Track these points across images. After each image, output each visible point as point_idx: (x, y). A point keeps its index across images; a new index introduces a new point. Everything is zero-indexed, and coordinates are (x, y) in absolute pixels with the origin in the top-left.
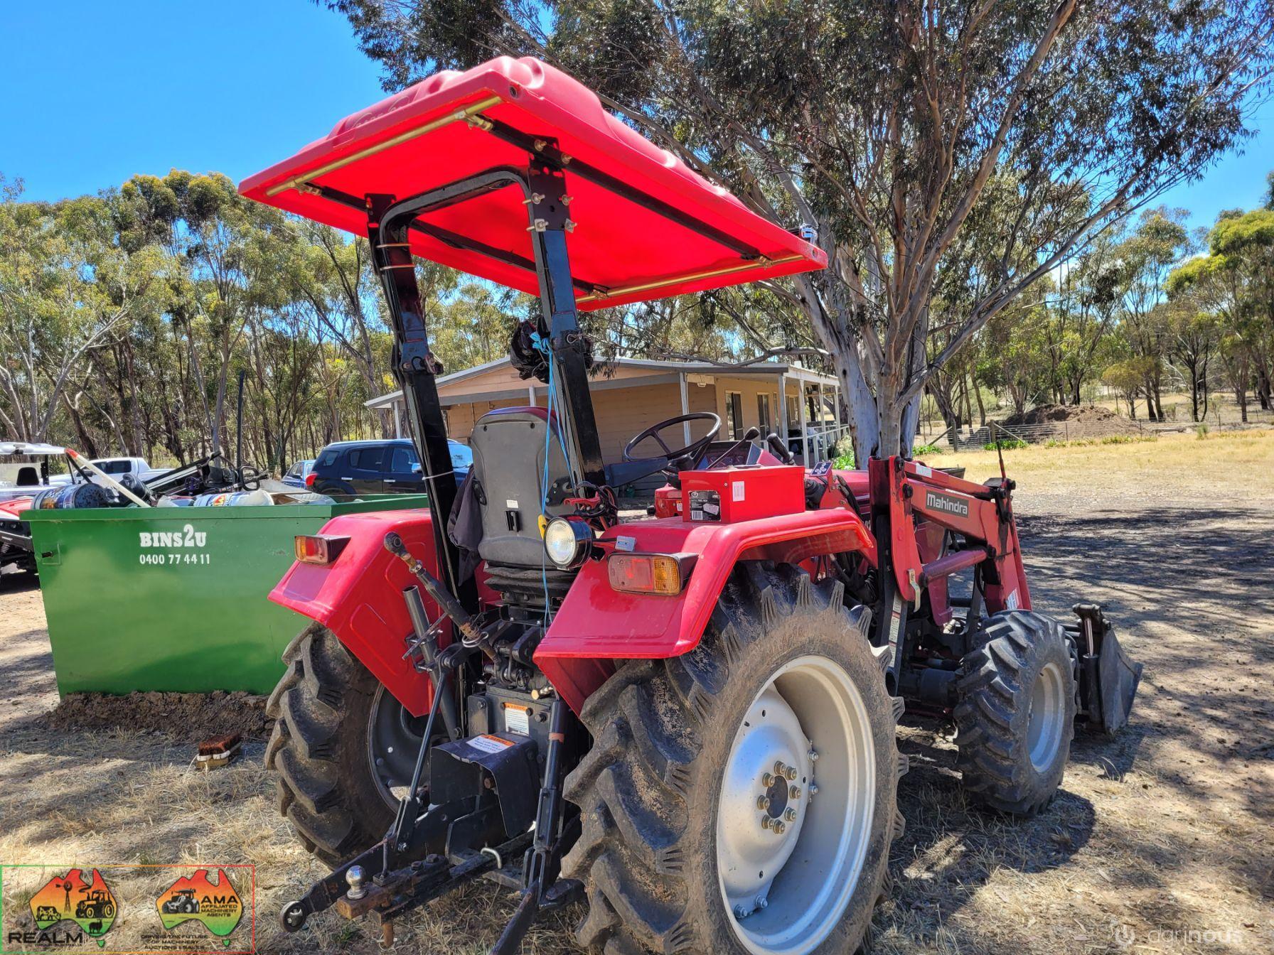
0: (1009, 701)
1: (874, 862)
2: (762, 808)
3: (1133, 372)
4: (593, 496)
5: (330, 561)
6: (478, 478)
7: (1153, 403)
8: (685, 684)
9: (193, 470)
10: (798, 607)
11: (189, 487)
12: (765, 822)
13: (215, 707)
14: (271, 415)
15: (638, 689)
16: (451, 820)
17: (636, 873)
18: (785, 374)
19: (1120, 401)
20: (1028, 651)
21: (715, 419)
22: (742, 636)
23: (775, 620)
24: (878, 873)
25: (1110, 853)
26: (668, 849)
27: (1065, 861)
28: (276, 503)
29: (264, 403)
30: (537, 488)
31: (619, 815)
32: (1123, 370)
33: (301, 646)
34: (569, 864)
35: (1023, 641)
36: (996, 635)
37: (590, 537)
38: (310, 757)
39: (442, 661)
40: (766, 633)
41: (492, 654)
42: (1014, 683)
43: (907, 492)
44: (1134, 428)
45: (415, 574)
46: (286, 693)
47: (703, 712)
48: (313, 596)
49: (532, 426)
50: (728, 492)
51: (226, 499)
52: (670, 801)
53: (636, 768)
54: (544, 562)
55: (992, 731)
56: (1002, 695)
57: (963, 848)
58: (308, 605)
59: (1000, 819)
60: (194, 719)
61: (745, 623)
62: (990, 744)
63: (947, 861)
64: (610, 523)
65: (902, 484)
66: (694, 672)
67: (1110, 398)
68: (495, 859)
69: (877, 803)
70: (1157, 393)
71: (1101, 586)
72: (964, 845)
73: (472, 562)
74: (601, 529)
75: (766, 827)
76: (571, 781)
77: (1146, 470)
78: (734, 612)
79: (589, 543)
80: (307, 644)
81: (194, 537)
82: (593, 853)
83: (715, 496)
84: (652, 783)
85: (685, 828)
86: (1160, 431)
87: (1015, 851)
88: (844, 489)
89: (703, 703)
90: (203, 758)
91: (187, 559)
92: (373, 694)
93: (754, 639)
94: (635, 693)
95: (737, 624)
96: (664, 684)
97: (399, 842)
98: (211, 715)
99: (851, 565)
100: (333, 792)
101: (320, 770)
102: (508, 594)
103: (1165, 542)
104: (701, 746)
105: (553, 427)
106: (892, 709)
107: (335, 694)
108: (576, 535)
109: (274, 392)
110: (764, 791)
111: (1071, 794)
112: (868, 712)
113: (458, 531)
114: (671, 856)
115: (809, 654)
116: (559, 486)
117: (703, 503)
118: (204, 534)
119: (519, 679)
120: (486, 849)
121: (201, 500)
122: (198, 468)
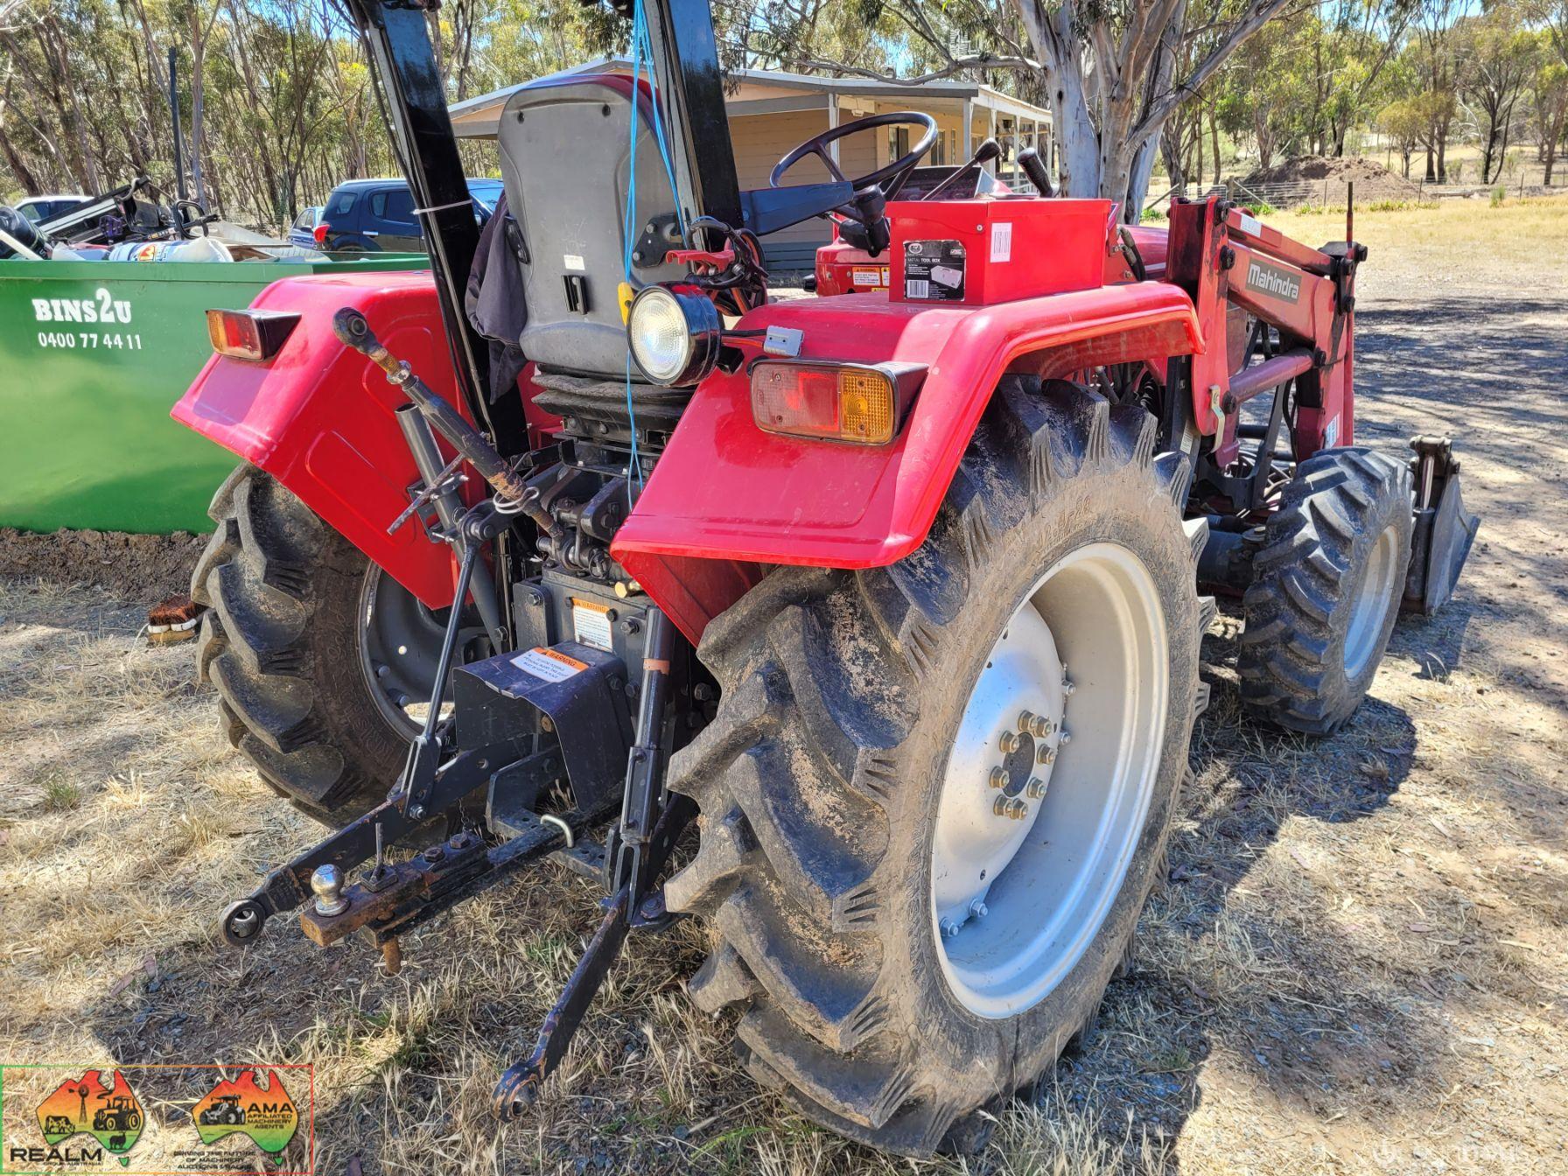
0: (1332, 585)
1: (1149, 844)
2: (996, 785)
3: (1417, 114)
4: (720, 249)
5: (265, 356)
6: (514, 214)
7: (1435, 157)
8: (893, 608)
9: (109, 204)
10: (1087, 462)
11: (105, 231)
12: (999, 806)
13: (177, 555)
14: (272, 143)
15: (804, 614)
16: (493, 768)
17: (794, 924)
18: (974, 99)
19: (1393, 154)
20: (1369, 511)
21: (926, 123)
22: (995, 517)
23: (1050, 486)
24: (1153, 861)
25: (1444, 793)
26: (854, 892)
27: (1383, 803)
28: (237, 259)
29: (261, 125)
30: (617, 234)
31: (766, 832)
32: (1405, 110)
33: (235, 496)
34: (679, 893)
35: (1361, 497)
36: (1320, 486)
37: (717, 327)
38: (262, 672)
39: (466, 527)
40: (1034, 511)
41: (547, 524)
42: (1342, 558)
43: (1225, 260)
44: (1409, 191)
45: (398, 386)
46: (215, 571)
47: (923, 658)
48: (240, 415)
49: (606, 111)
50: (980, 244)
51: (155, 250)
52: (861, 812)
53: (798, 754)
54: (628, 369)
55: (1300, 625)
56: (1322, 576)
57: (1238, 784)
58: (232, 430)
59: (1288, 742)
60: (148, 570)
61: (999, 494)
62: (1294, 645)
63: (1218, 803)
64: (752, 301)
65: (1219, 246)
66: (909, 584)
67: (1380, 150)
68: (563, 833)
69: (1163, 760)
70: (1442, 144)
71: (1384, 401)
72: (1239, 778)
73: (512, 365)
74: (735, 312)
75: (1001, 813)
76: (681, 765)
77: (1428, 247)
78: (981, 473)
79: (714, 338)
80: (242, 493)
81: (112, 308)
82: (722, 887)
83: (956, 252)
84: (826, 780)
85: (885, 852)
86: (1441, 195)
87: (1310, 787)
88: (1130, 252)
89: (923, 641)
90: (155, 630)
91: (107, 340)
92: (362, 573)
93: (1014, 522)
94: (798, 621)
95: (988, 495)
96: (852, 605)
97: (410, 805)
98: (171, 565)
99: (1124, 378)
100: (307, 720)
101: (282, 690)
102: (573, 422)
103: (1463, 344)
104: (916, 717)
105: (644, 111)
106: (1200, 617)
107: (295, 576)
108: (690, 320)
109: (270, 110)
110: (1000, 759)
111: (1379, 701)
112: (1168, 626)
113: (484, 309)
114: (860, 901)
115: (1095, 541)
116: (658, 229)
117: (931, 266)
118: (127, 304)
119: (594, 564)
120: (547, 817)
121: (121, 251)
122: (117, 202)
